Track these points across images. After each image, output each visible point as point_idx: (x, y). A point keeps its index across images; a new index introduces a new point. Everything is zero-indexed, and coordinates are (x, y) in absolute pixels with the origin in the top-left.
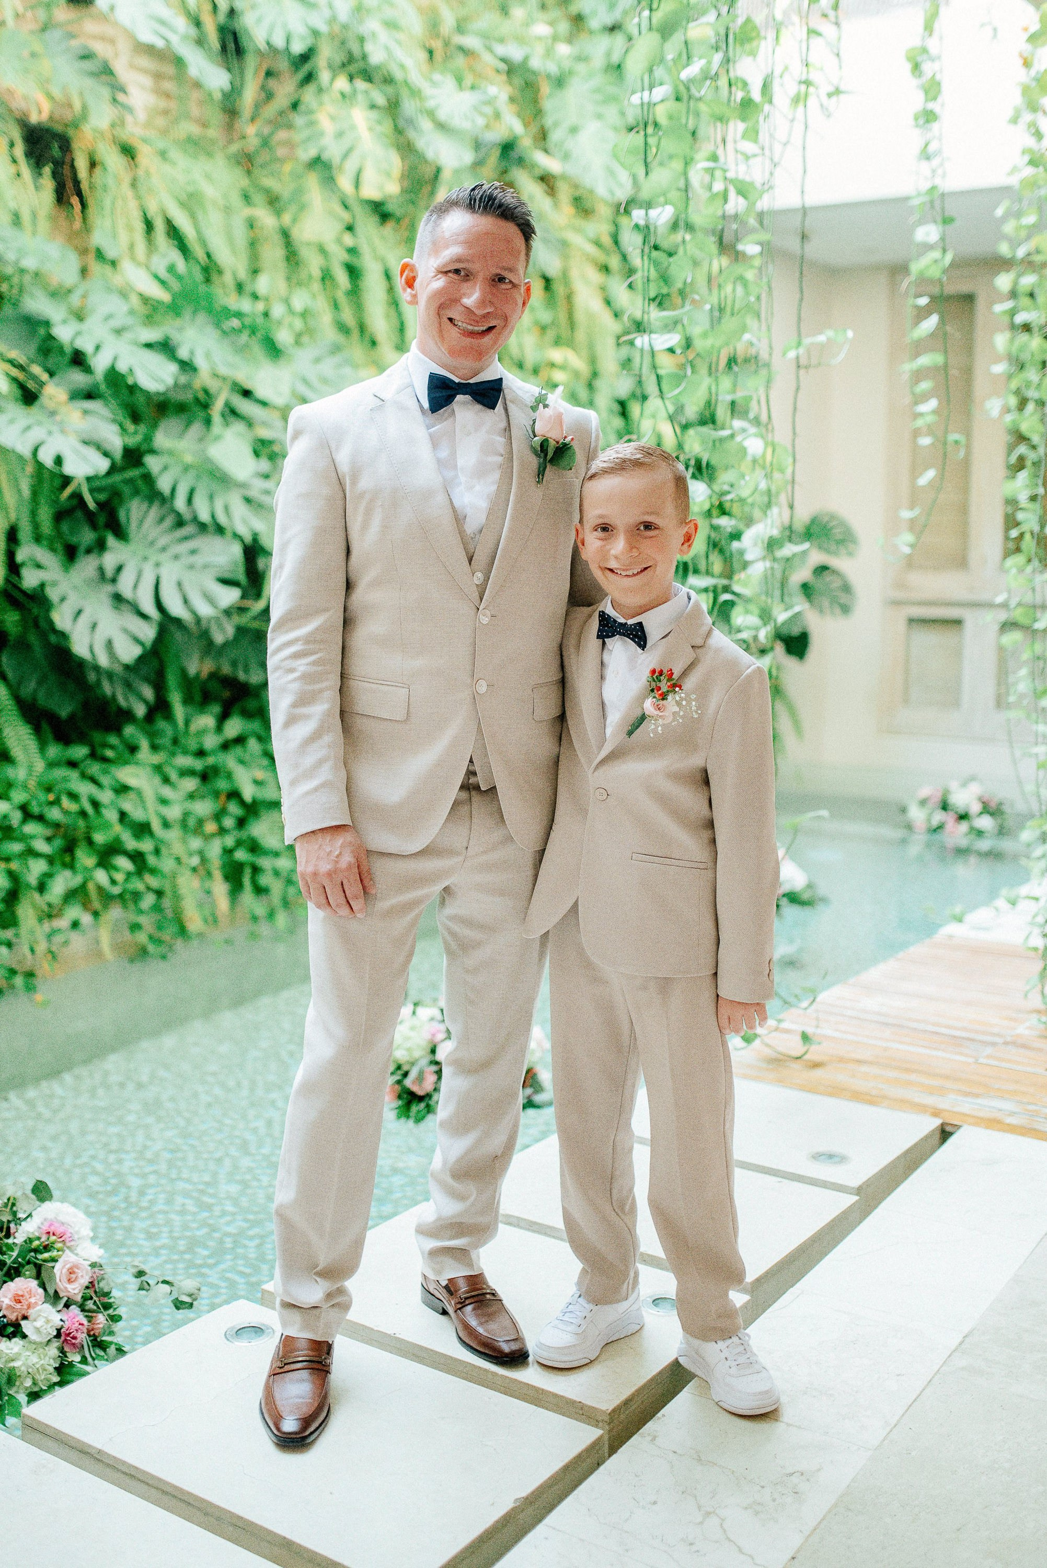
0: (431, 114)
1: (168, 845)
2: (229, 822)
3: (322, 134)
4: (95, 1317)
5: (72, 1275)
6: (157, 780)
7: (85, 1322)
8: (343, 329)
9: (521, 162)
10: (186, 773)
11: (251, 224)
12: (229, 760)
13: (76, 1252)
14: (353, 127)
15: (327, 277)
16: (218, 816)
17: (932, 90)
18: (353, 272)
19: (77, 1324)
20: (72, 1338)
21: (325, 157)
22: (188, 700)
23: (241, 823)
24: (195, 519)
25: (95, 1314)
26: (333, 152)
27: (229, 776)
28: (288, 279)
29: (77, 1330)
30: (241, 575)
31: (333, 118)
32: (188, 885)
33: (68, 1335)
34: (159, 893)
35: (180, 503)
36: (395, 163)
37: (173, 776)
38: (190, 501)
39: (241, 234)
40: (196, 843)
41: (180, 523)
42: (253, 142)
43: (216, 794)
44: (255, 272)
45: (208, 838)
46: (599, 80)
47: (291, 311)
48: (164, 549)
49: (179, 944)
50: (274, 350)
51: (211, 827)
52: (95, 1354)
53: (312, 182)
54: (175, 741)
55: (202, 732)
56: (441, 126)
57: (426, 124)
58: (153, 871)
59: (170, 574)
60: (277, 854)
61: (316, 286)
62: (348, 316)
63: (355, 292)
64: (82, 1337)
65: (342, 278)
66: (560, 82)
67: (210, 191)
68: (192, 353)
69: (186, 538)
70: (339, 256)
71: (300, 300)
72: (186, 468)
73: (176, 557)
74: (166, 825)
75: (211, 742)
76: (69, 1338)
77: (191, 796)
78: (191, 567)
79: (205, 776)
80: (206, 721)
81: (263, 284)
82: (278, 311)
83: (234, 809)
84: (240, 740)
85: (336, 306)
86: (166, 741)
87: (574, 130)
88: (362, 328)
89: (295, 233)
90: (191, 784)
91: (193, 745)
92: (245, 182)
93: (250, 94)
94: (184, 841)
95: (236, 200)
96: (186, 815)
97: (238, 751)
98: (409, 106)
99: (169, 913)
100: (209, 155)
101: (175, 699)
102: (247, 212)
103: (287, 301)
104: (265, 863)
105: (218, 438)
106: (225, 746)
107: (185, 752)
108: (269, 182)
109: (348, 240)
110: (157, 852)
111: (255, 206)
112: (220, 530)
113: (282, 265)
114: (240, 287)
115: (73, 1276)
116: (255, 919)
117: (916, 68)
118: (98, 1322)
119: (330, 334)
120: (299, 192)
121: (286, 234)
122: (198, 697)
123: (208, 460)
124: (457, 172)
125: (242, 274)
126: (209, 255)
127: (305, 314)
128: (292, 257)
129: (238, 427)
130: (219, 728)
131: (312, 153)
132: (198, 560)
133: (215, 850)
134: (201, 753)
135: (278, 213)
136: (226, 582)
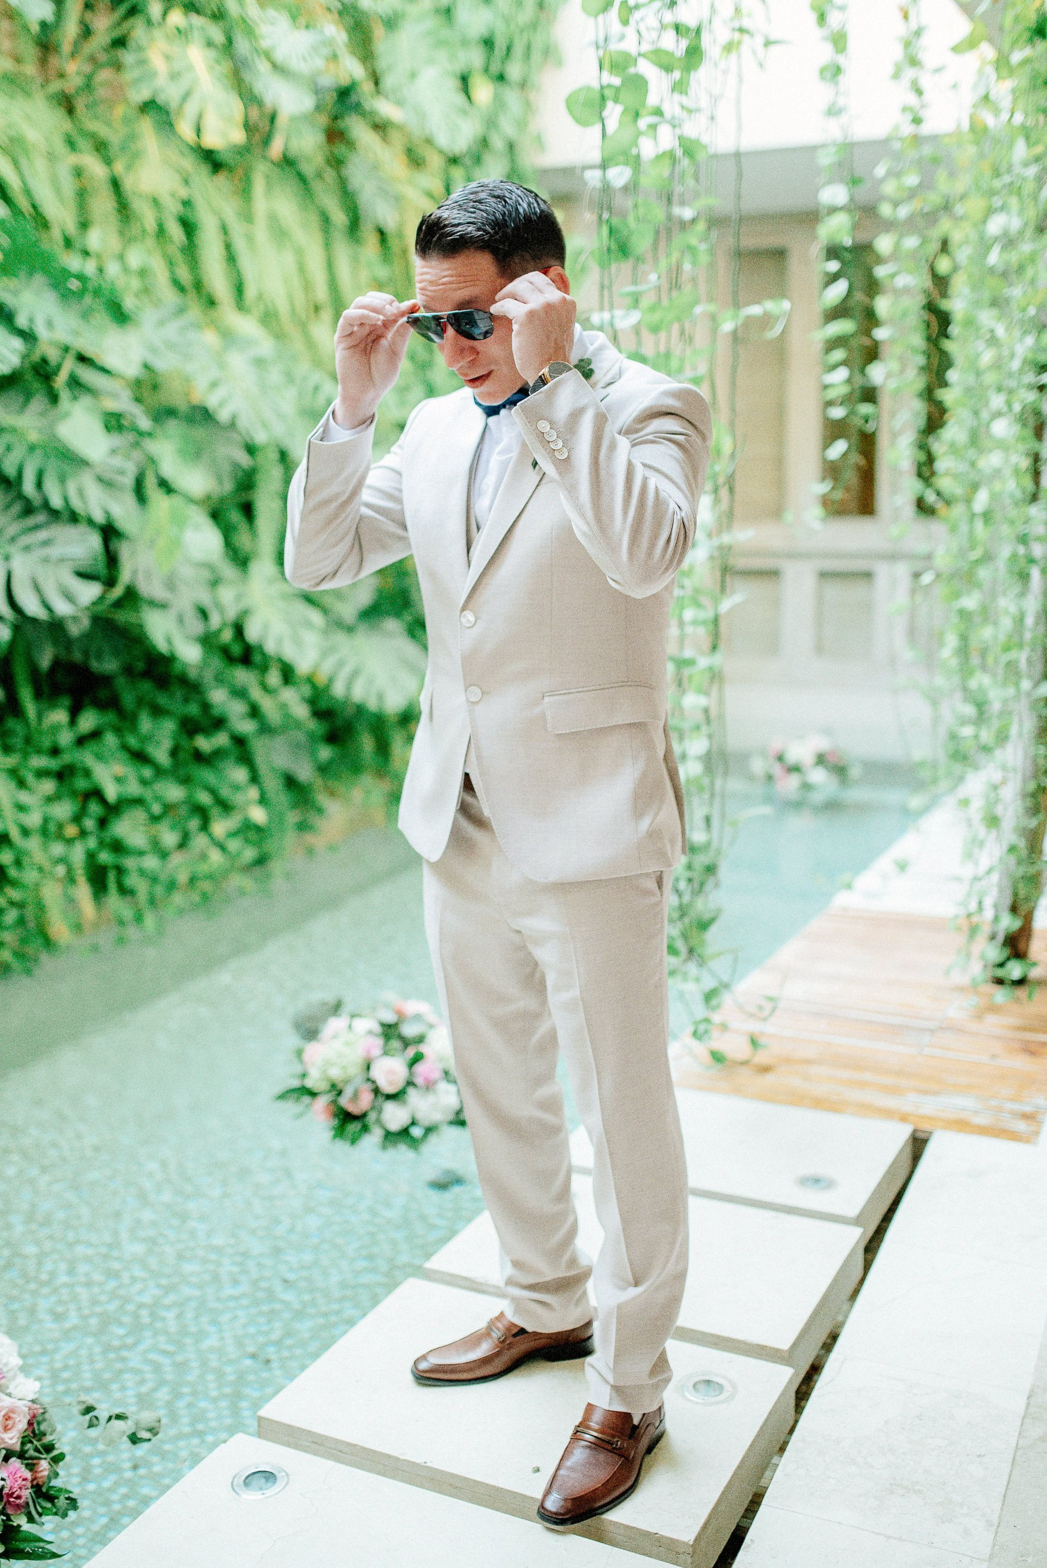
0: (268, 56)
1: (27, 853)
2: (90, 824)
3: (154, 75)
4: (38, 1464)
5: (8, 1422)
6: (13, 785)
7: (28, 1475)
8: (181, 289)
9: (357, 108)
10: (42, 774)
11: (78, 172)
12: (87, 758)
13: (8, 1391)
14: (190, 68)
15: (161, 232)
16: (77, 819)
17: (839, 41)
18: (189, 226)
19: (20, 1481)
20: (15, 1498)
21: (160, 100)
22: (38, 694)
23: (103, 823)
24: (46, 505)
25: (35, 1461)
26: (170, 94)
27: (87, 773)
28: (122, 233)
29: (20, 1488)
30: (101, 567)
31: (168, 58)
32: (51, 893)
33: (10, 1495)
34: (20, 905)
35: (29, 487)
36: (236, 107)
37: (30, 779)
38: (39, 485)
39: (69, 186)
40: (58, 849)
41: (28, 510)
42: (73, 82)
43: (74, 793)
44: (84, 225)
45: (69, 842)
46: (431, 23)
47: (126, 270)
48: (13, 540)
49: (44, 957)
50: (120, 315)
51: (71, 830)
52: (42, 1507)
53: (146, 127)
54: (28, 740)
55: (55, 728)
56: (277, 67)
57: (263, 66)
58: (14, 883)
59: (22, 566)
60: (141, 853)
61: (150, 242)
62: (184, 274)
63: (191, 250)
64: (27, 1493)
65: (176, 232)
66: (391, 23)
67: (32, 135)
68: (31, 320)
69: (37, 527)
70: (173, 208)
71: (135, 258)
72: (32, 448)
73: (27, 548)
74: (25, 832)
75: (66, 738)
76: (12, 1500)
77: (49, 799)
78: (46, 560)
79: (63, 775)
80: (59, 716)
81: (94, 239)
82: (113, 269)
83: (95, 808)
84: (95, 735)
85: (171, 263)
86: (17, 741)
87: (413, 75)
88: (198, 285)
89: (128, 184)
90: (48, 786)
91: (47, 743)
92: (67, 125)
93: (71, 29)
94: (45, 848)
95: (60, 146)
96: (46, 820)
97: (92, 746)
98: (242, 46)
99: (32, 925)
100: (27, 94)
101: (26, 695)
102: (72, 159)
103: (121, 257)
104: (130, 863)
105: (67, 415)
106: (81, 741)
107: (39, 752)
108: (93, 126)
109: (183, 193)
110: (18, 863)
111: (81, 151)
112: (74, 518)
113: (113, 219)
114: (68, 243)
115: (10, 1422)
116: (121, 923)
117: (822, 18)
118: (41, 1469)
119: (169, 295)
120: (132, 137)
121: (116, 184)
122: (46, 689)
123: (54, 437)
124: (293, 119)
125: (71, 227)
126: (34, 207)
127: (143, 273)
128: (123, 208)
129: (86, 401)
130: (73, 722)
131: (144, 94)
132: (55, 552)
133: (78, 854)
134: (55, 751)
135: (108, 161)
136: (84, 575)
